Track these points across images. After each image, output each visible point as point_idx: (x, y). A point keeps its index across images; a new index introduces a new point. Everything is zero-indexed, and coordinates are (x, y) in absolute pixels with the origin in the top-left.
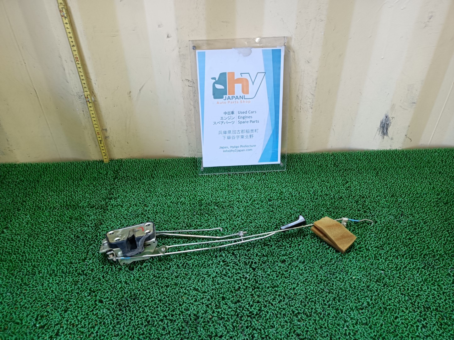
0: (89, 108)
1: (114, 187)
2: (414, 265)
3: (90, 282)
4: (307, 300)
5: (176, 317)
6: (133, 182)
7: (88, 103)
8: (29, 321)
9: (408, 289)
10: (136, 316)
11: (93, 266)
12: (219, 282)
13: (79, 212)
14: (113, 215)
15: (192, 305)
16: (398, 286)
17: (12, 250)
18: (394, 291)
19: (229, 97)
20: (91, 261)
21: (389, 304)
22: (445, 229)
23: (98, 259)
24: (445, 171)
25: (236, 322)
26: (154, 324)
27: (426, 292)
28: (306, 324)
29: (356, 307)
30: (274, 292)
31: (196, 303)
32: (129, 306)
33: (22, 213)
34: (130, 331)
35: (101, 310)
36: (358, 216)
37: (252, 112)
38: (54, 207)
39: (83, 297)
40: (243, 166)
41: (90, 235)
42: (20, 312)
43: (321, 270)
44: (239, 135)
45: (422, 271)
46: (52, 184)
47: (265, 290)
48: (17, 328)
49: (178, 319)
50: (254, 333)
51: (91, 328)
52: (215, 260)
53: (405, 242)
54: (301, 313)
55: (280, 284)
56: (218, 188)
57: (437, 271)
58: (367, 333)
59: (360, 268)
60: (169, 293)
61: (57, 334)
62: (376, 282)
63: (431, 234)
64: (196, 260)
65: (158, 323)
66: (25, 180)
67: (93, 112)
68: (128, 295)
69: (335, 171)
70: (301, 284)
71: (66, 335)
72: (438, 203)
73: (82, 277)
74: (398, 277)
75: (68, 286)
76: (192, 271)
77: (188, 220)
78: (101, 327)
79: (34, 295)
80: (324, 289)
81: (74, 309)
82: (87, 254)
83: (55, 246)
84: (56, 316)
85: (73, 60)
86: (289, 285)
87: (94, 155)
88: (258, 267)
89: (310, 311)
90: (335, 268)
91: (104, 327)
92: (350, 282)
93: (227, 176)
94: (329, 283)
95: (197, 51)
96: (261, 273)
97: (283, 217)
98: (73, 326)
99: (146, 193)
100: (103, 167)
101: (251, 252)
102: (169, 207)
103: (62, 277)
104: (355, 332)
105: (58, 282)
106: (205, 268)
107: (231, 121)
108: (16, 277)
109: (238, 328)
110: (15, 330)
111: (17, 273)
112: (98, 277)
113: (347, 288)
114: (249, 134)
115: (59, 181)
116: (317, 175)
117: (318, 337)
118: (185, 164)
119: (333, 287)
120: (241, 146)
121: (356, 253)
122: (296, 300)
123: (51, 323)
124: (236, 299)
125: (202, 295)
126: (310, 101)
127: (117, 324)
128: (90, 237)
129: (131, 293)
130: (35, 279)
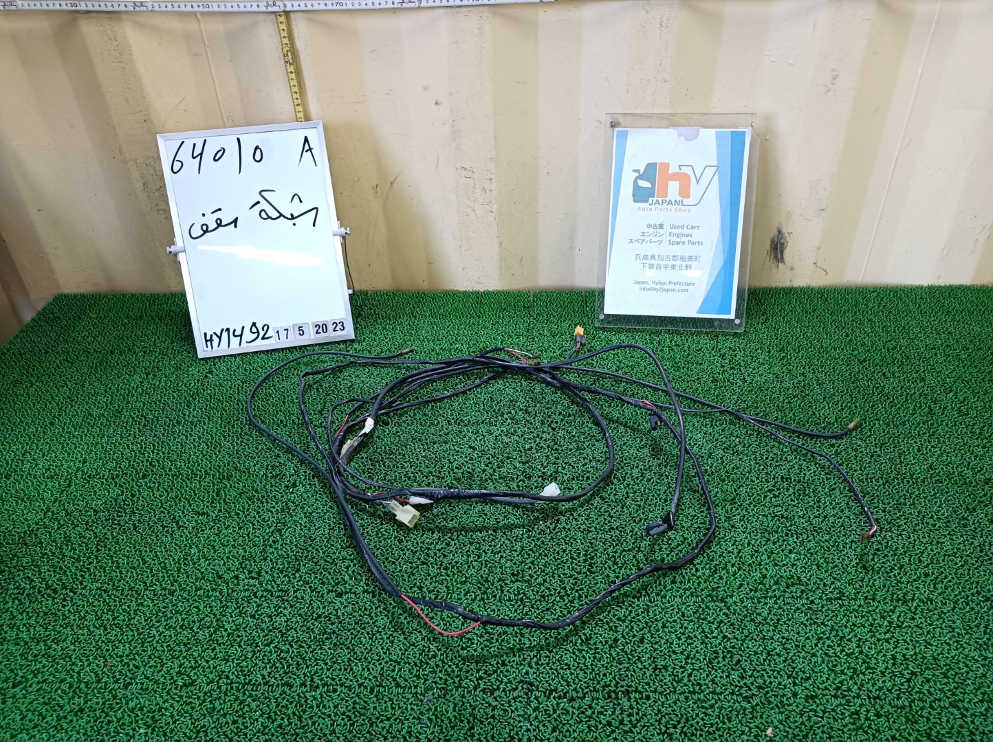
4: (622, 464)
8: (257, 471)
9: (767, 458)
16: (754, 454)
27: (791, 462)
29: (688, 476)
36: (719, 373)
59: (705, 434)
62: (723, 449)
63: (825, 398)
73: (320, 430)
79: (260, 446)
108: (233, 426)
124: (524, 459)
129: (385, 448)
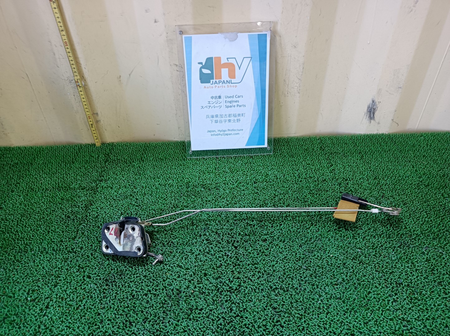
0: (80, 92)
1: (105, 170)
2: (391, 244)
3: (79, 259)
4: (285, 276)
5: (159, 291)
6: (123, 165)
7: (78, 87)
8: (21, 295)
9: (383, 267)
10: (122, 291)
11: (82, 245)
12: (201, 259)
13: (70, 194)
14: (103, 197)
15: (175, 280)
16: (373, 263)
17: (5, 229)
18: (369, 268)
19: (216, 81)
20: (80, 240)
21: (364, 280)
22: (424, 210)
23: (87, 238)
24: (429, 154)
25: (216, 296)
26: (138, 298)
27: (400, 269)
28: (283, 299)
29: (331, 283)
30: (254, 269)
31: (179, 279)
32: (116, 282)
33: (15, 194)
34: (116, 304)
35: (89, 285)
36: (340, 198)
37: (239, 97)
38: (46, 189)
39: (72, 272)
40: (231, 149)
41: (80, 215)
42: (13, 286)
43: (300, 248)
44: (226, 119)
45: (398, 250)
46: (45, 166)
47: (246, 267)
48: (10, 301)
49: (161, 294)
50: (232, 307)
51: (79, 301)
52: (199, 238)
53: (384, 223)
54: (279, 288)
55: (260, 261)
56: (206, 171)
57: (412, 250)
58: (340, 306)
59: (338, 247)
60: (153, 270)
61: (47, 307)
62: (352, 260)
63: (410, 215)
64: (180, 239)
65: (142, 298)
66: (19, 162)
67: (83, 96)
68: (115, 271)
69: (321, 155)
70: (280, 262)
71: (56, 307)
72: (419, 186)
73: (71, 255)
74: (374, 255)
75: (58, 263)
76: (177, 250)
77: (175, 201)
78: (89, 300)
79: (26, 271)
80: (302, 266)
81: (63, 284)
82: (77, 234)
83: (46, 225)
84: (46, 291)
85: (63, 45)
86: (269, 262)
87: (86, 138)
88: (240, 245)
89: (287, 287)
90: (314, 246)
91: (91, 301)
92: (327, 260)
93: (215, 159)
94: (307, 260)
95: (184, 36)
96: (242, 251)
97: (267, 198)
98: (62, 300)
99: (136, 175)
100: (95, 151)
101: (234, 232)
102: (157, 189)
103: (53, 254)
104: (328, 306)
105: (49, 259)
106: (190, 246)
107: (218, 105)
108: (9, 254)
109: (218, 302)
110: (8, 303)
111: (10, 251)
112: (86, 254)
113: (324, 266)
114: (236, 119)
115: (52, 164)
116: (303, 158)
117: (293, 310)
118: (174, 148)
119: (310, 264)
120: (229, 130)
121: (336, 233)
122: (274, 277)
123: (41, 297)
124: (217, 275)
125: (185, 271)
126: (297, 85)
127: (104, 298)
128: (80, 217)
129: (117, 269)
130: (27, 256)
